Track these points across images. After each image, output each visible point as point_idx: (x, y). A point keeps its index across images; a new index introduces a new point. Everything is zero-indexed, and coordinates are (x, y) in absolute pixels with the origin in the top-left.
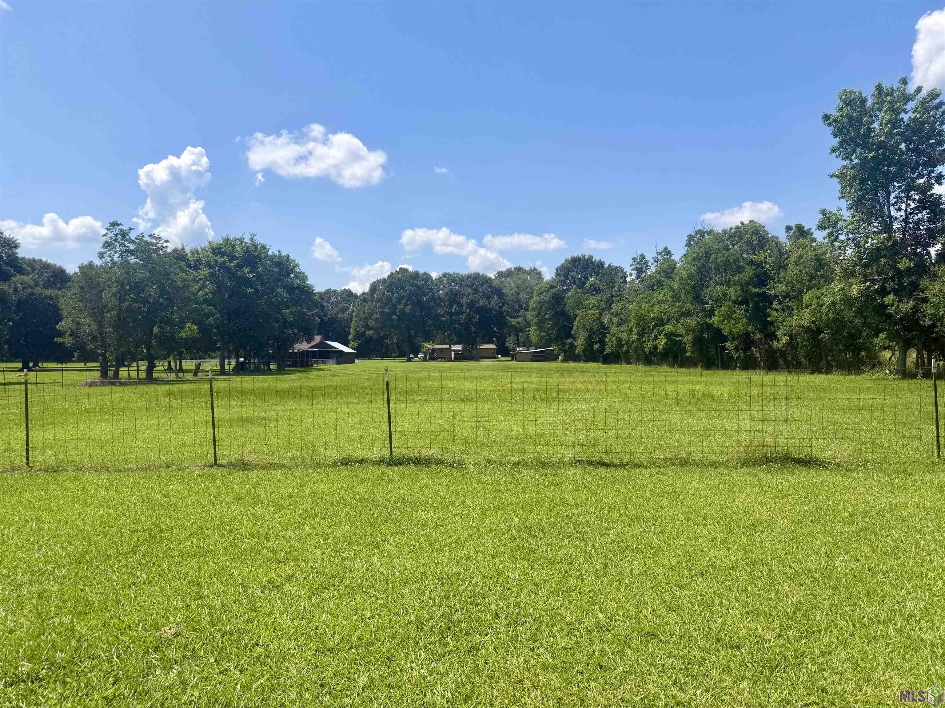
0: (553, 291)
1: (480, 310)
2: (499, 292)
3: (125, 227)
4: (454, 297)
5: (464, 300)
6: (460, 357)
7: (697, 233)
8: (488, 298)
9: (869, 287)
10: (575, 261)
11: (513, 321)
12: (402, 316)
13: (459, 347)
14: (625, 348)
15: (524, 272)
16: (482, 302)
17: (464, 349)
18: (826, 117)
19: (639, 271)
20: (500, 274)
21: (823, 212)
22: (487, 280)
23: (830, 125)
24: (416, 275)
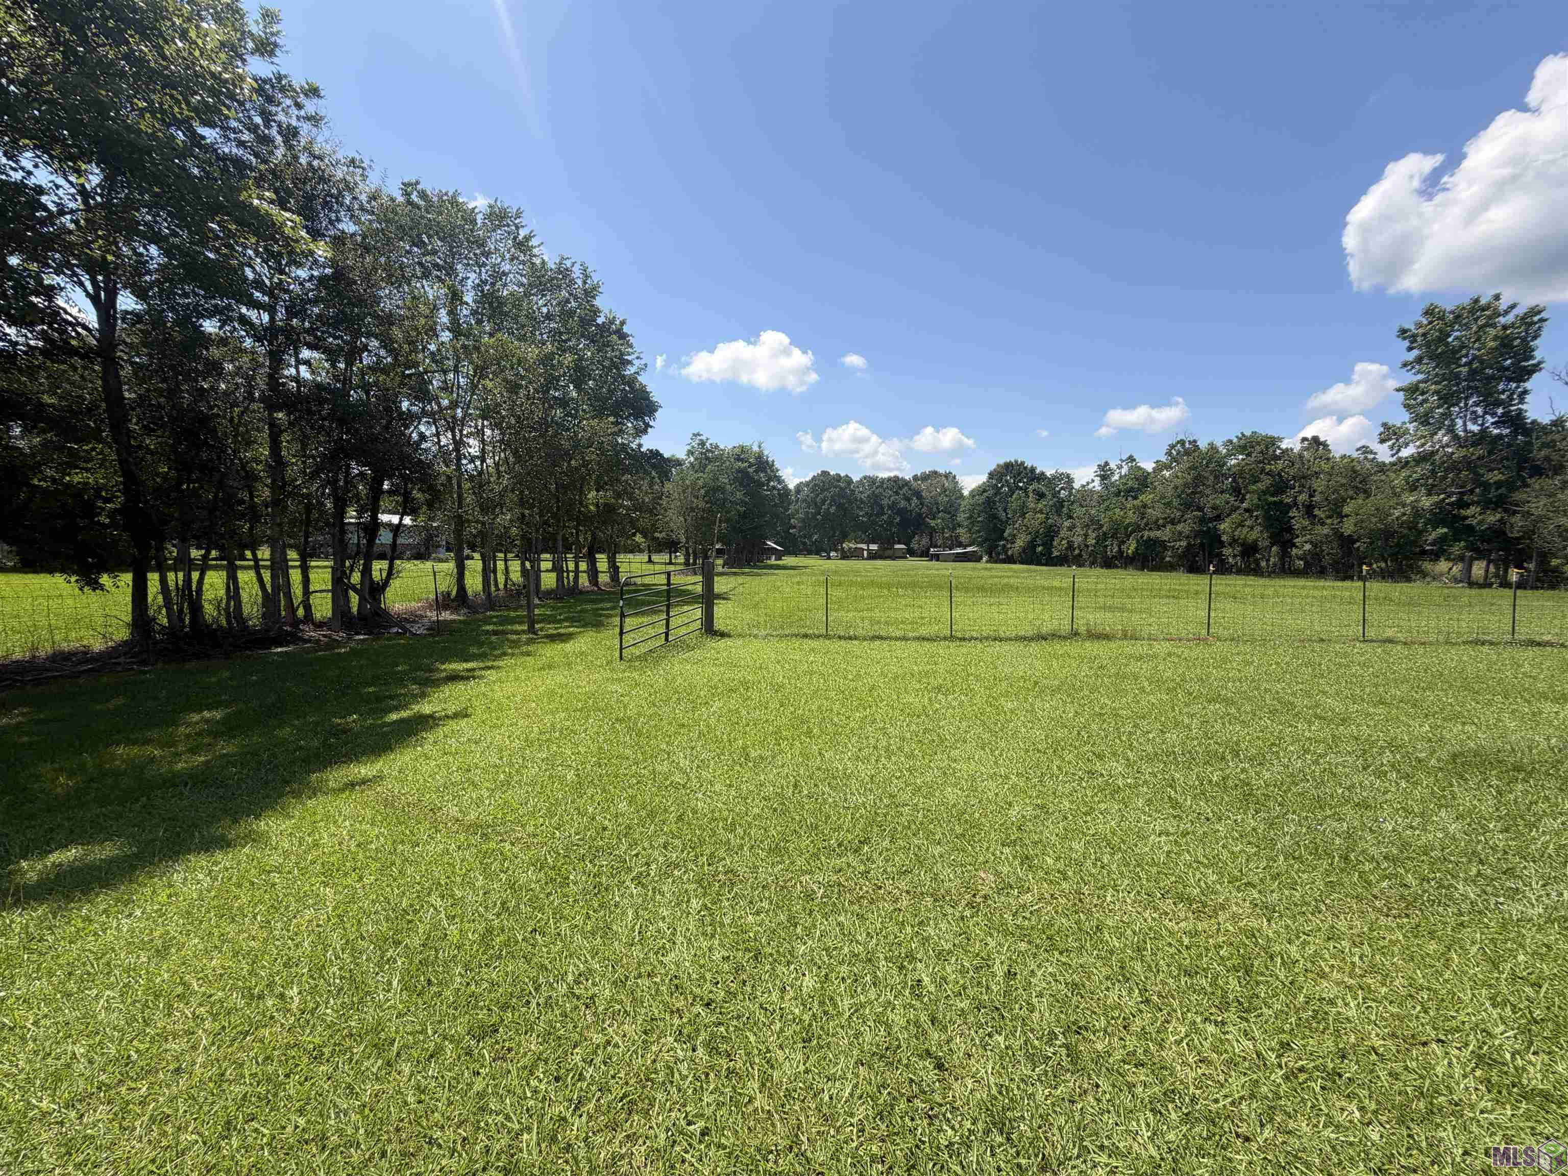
0: (986, 494)
1: (902, 512)
2: (918, 494)
3: (704, 438)
4: (875, 499)
5: (885, 502)
6: (873, 556)
7: (1178, 442)
8: (908, 500)
9: (1444, 499)
10: (1008, 466)
11: (933, 523)
12: (827, 516)
13: (874, 547)
14: (1077, 552)
15: (941, 475)
16: (903, 504)
17: (880, 549)
18: (1403, 332)
19: (1103, 478)
20: (915, 478)
21: (1385, 425)
22: (906, 483)
23: (1404, 339)
24: (838, 478)
